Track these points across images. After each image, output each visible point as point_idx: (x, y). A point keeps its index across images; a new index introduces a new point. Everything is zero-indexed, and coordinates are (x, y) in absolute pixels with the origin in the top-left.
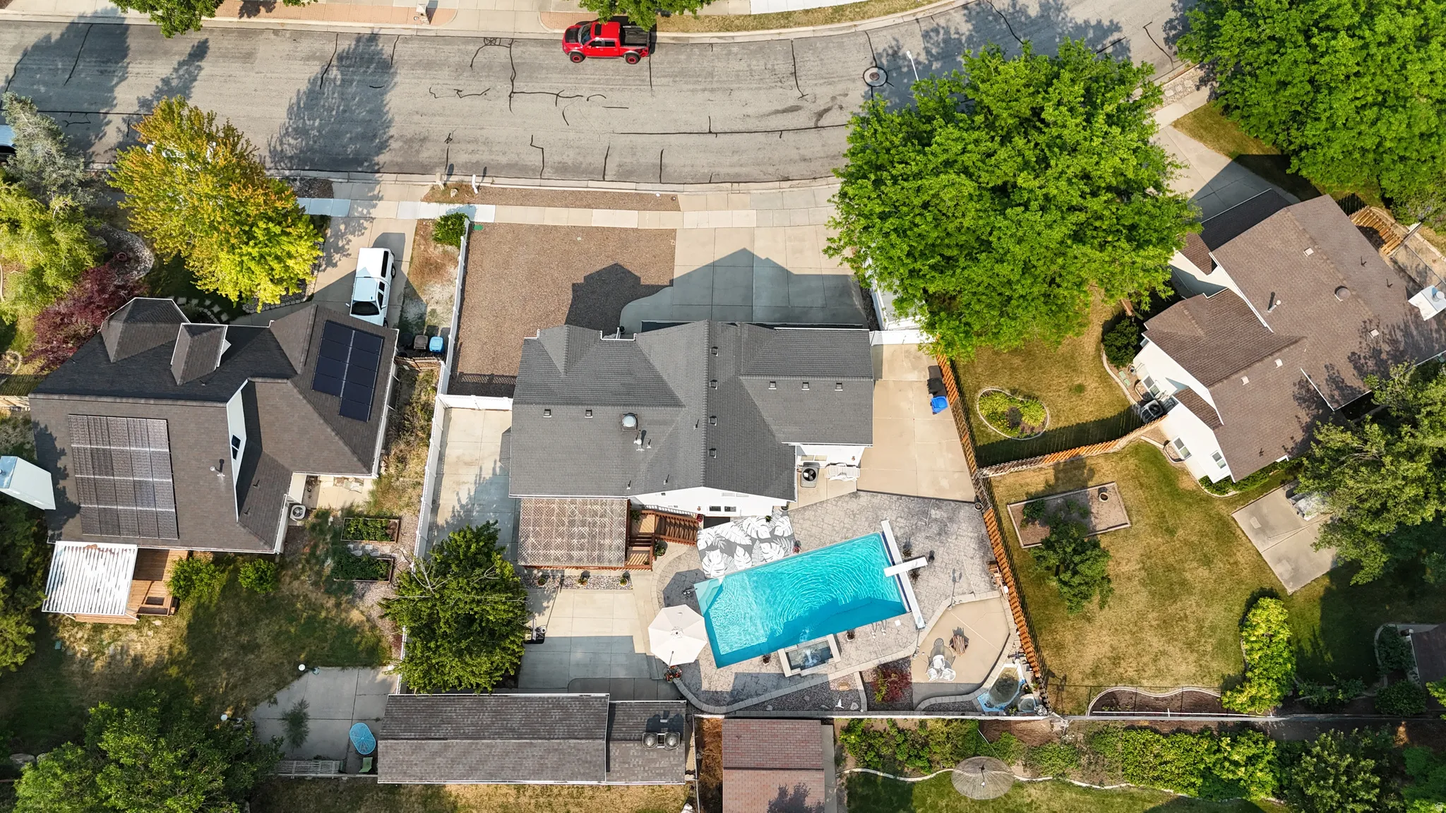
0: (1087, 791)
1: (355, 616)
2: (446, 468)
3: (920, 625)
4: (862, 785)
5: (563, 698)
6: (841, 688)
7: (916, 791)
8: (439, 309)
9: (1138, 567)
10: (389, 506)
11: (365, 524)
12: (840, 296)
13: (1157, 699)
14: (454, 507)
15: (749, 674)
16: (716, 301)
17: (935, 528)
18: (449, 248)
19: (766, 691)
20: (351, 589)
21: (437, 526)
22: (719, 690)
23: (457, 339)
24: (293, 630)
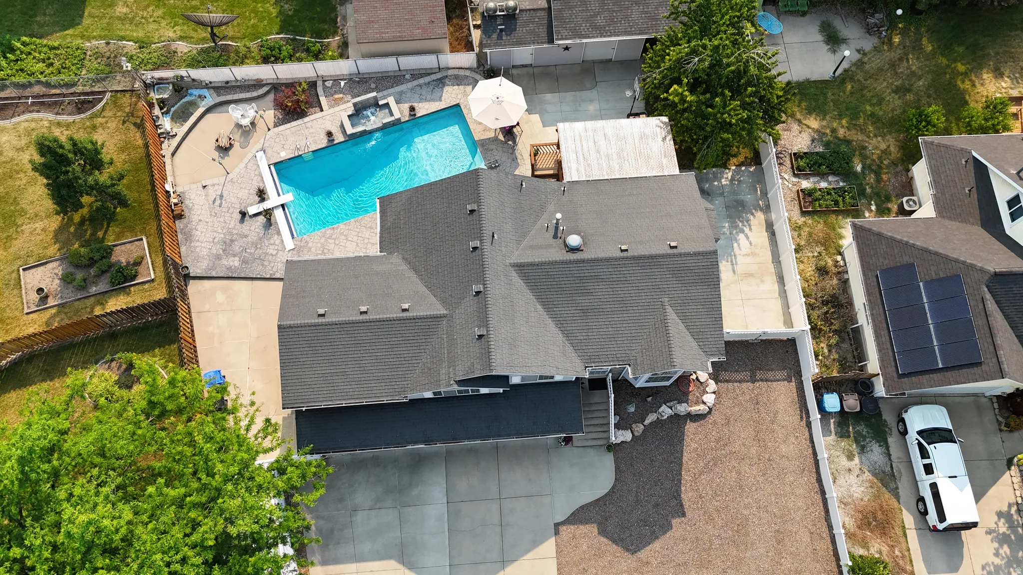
0: (123, 38)
1: (814, 123)
2: (771, 268)
3: (260, 154)
4: (324, 30)
5: (597, 37)
6: (341, 96)
7: (276, 28)
8: (844, 462)
9: (24, 227)
10: (818, 226)
11: (836, 203)
12: (332, 531)
13: (38, 111)
14: (750, 230)
15: (429, 101)
16: (495, 507)
17: (236, 248)
18: (862, 552)
19: (412, 89)
20: (827, 145)
21: (761, 210)
22: (456, 87)
23: (809, 425)
24: (868, 108)
